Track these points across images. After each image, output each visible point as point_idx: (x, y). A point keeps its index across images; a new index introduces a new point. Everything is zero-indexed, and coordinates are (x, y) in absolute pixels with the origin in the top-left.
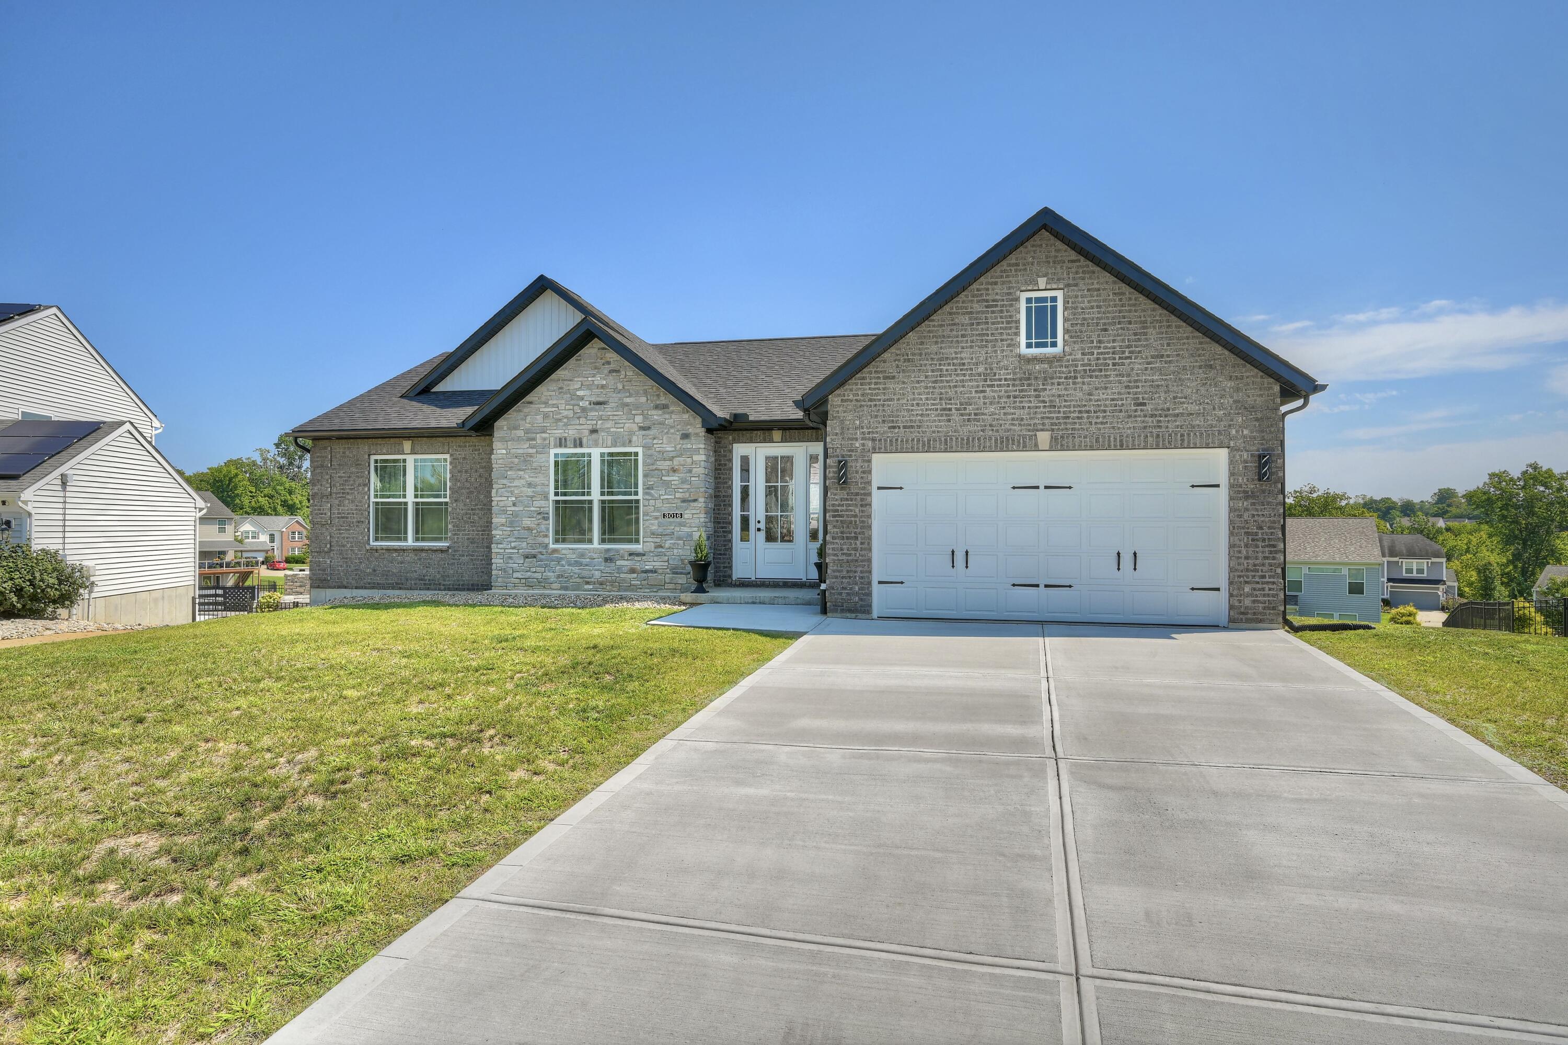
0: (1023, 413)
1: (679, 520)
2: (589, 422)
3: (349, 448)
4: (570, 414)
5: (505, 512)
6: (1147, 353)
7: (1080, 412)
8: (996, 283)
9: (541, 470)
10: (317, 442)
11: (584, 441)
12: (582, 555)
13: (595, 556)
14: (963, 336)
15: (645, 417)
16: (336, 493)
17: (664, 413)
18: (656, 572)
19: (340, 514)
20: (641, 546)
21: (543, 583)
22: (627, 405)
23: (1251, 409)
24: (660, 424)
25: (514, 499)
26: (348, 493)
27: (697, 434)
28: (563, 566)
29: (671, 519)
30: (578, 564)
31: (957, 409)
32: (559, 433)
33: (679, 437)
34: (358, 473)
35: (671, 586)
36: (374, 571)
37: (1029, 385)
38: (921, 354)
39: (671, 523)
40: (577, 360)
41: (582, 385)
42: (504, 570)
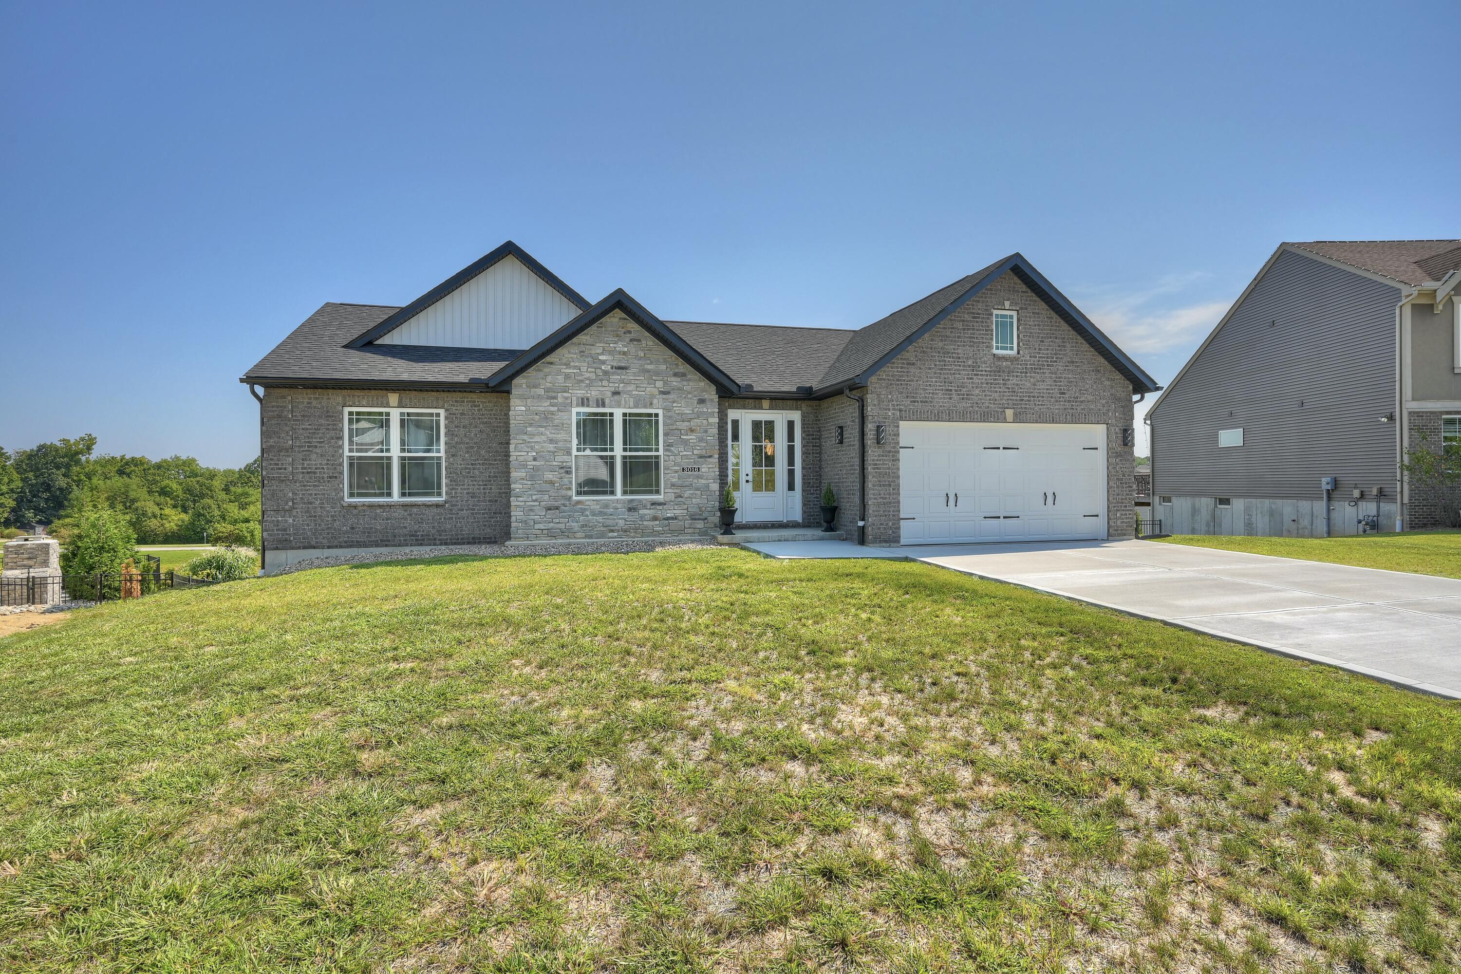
0: (996, 395)
1: (696, 473)
2: (611, 385)
3: (316, 399)
4: (593, 376)
5: (525, 466)
6: (1066, 359)
7: (1029, 396)
8: (978, 301)
9: (563, 427)
10: (271, 390)
11: (607, 401)
12: (606, 506)
13: (619, 506)
14: (959, 337)
15: (665, 383)
16: (300, 447)
17: (682, 380)
18: (676, 519)
19: (305, 468)
20: (662, 497)
21: (565, 533)
22: (648, 371)
23: (1119, 399)
24: (679, 389)
25: (534, 454)
26: (316, 447)
27: (712, 400)
28: (587, 516)
29: (690, 473)
30: (601, 513)
31: (956, 391)
32: (581, 393)
33: (696, 402)
34: (329, 425)
35: (690, 531)
36: (353, 528)
37: (1000, 376)
38: (931, 348)
39: (689, 476)
40: (598, 327)
41: (604, 350)
42: (526, 522)
